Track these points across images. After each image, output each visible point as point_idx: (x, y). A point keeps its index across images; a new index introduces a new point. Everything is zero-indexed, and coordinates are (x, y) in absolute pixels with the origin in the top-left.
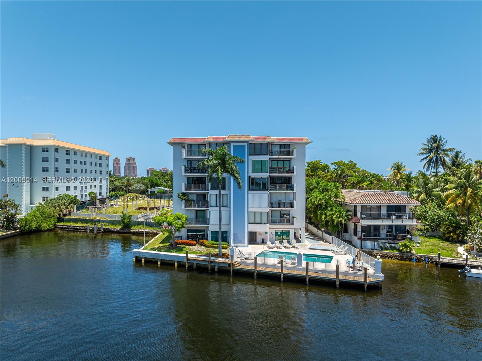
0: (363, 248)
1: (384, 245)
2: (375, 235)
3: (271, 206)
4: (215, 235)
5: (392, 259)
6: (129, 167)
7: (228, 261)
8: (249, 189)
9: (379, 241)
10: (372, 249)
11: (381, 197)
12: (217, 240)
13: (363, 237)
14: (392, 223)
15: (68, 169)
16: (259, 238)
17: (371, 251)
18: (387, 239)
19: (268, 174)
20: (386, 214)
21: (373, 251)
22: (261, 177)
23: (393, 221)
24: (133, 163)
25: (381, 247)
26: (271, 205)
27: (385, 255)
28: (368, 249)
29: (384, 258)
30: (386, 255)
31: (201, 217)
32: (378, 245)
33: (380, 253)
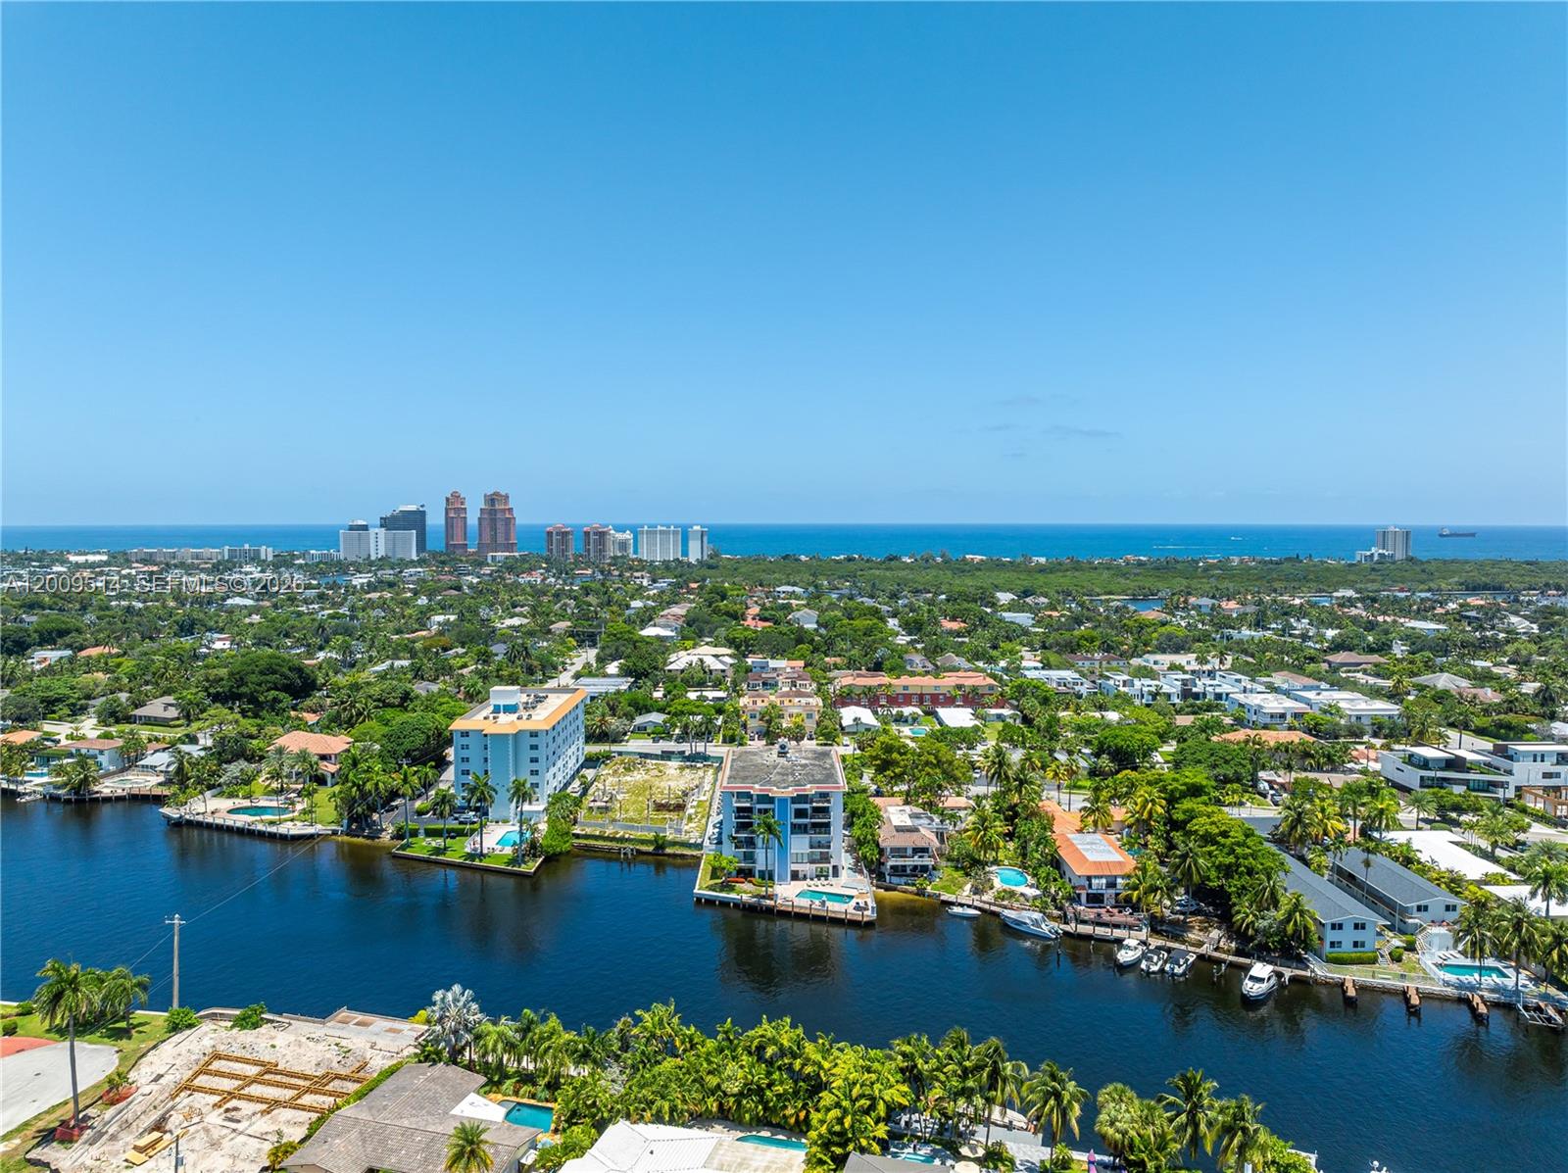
3: (811, 847)
4: (762, 874)
6: (493, 521)
7: (772, 903)
8: (792, 833)
9: (904, 878)
12: (763, 879)
16: (801, 875)
19: (809, 820)
22: (803, 823)
24: (504, 511)
31: (749, 857)
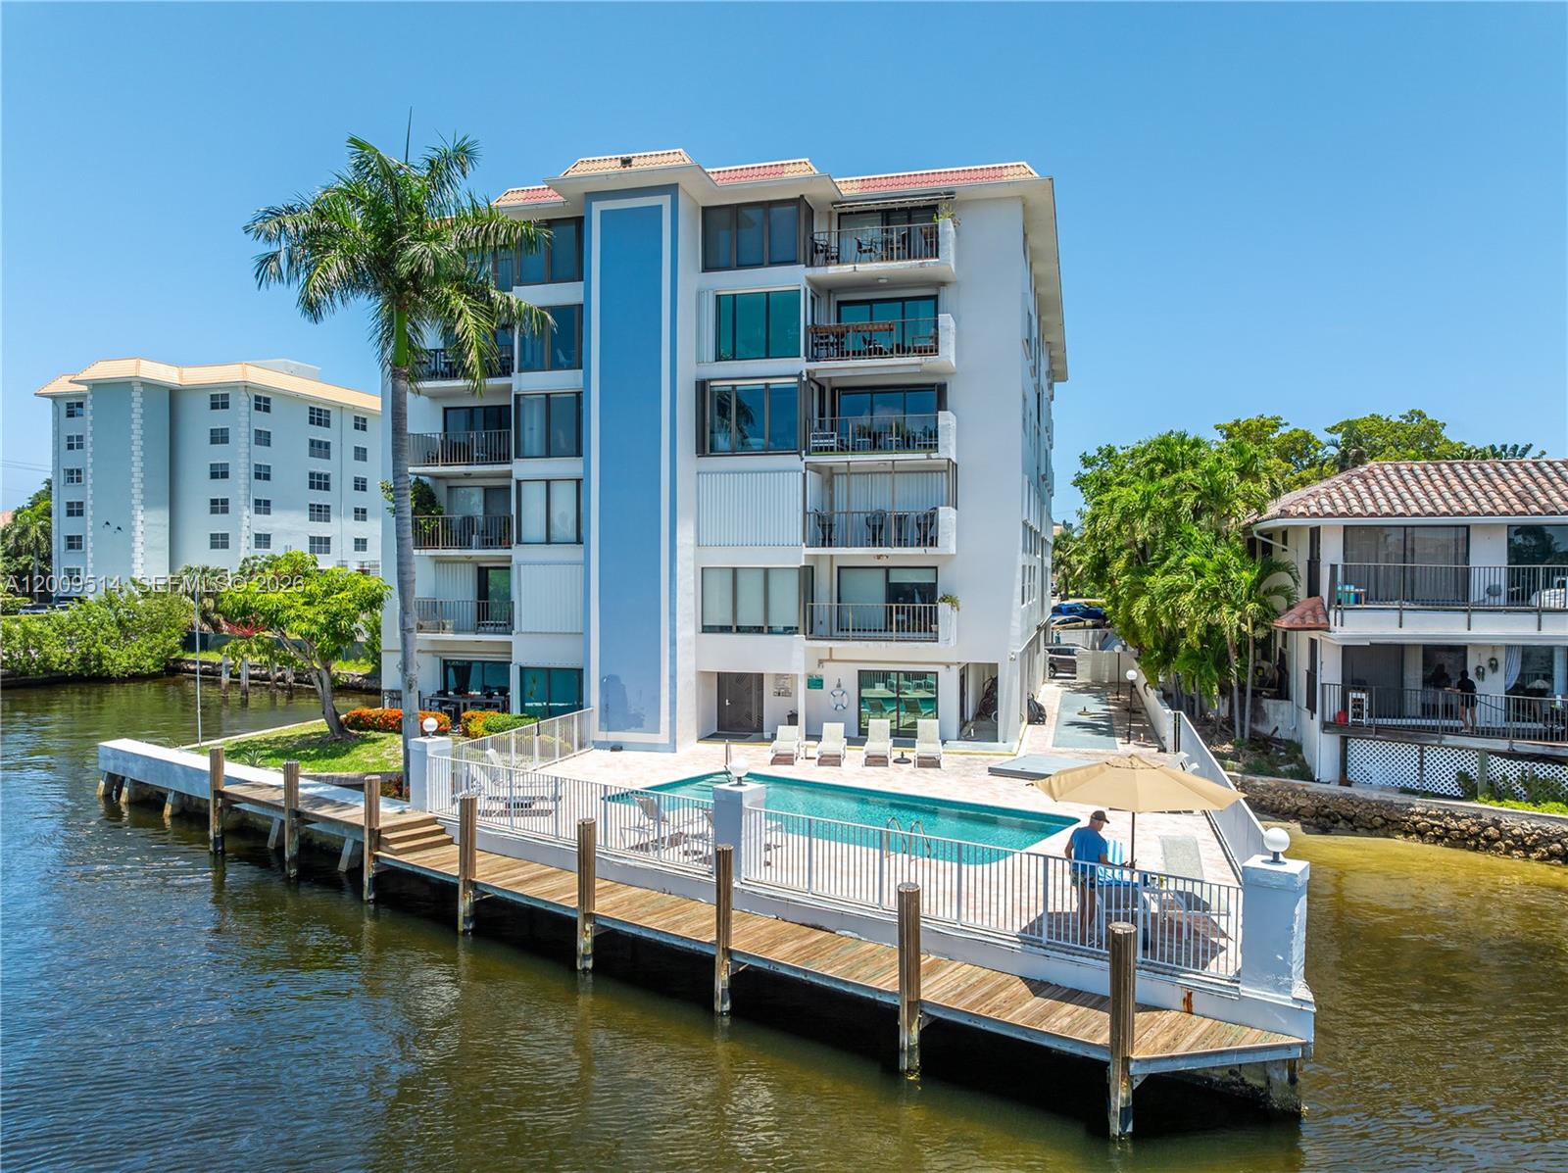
0: (1349, 784)
1: (1483, 766)
2: (1428, 711)
3: (822, 539)
5: (1528, 857)
8: (702, 449)
9: (1450, 740)
10: (1404, 791)
11: (1476, 481)
13: (1355, 715)
14: (1539, 629)
15: (319, 476)
17: (1399, 799)
18: (1502, 734)
19: (801, 365)
20: (1502, 580)
21: (1406, 799)
22: (767, 385)
23: (1544, 617)
25: (1463, 777)
26: (824, 529)
27: (1485, 827)
28: (1383, 788)
29: (1476, 848)
30: (1491, 831)
32: (1445, 762)
33: (1452, 815)
